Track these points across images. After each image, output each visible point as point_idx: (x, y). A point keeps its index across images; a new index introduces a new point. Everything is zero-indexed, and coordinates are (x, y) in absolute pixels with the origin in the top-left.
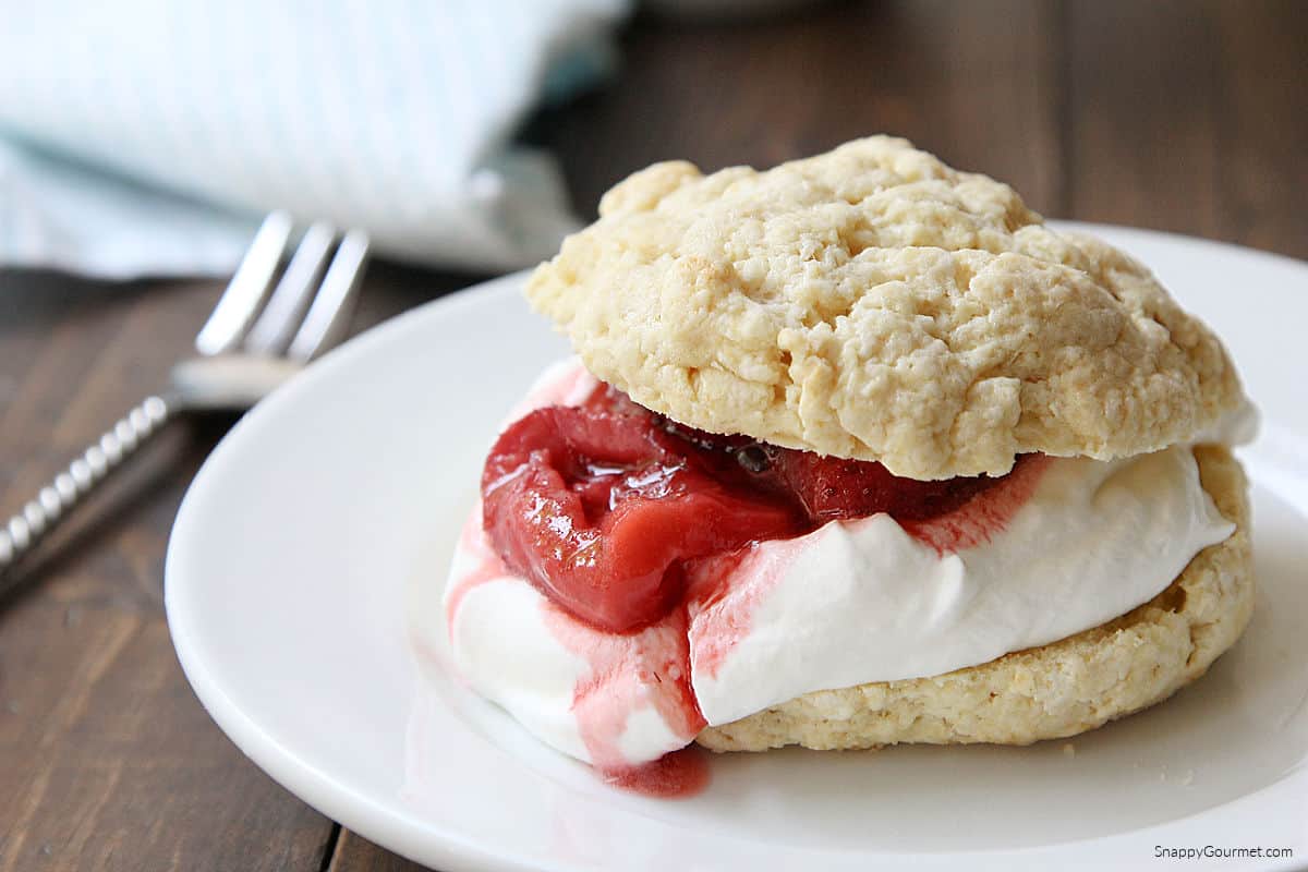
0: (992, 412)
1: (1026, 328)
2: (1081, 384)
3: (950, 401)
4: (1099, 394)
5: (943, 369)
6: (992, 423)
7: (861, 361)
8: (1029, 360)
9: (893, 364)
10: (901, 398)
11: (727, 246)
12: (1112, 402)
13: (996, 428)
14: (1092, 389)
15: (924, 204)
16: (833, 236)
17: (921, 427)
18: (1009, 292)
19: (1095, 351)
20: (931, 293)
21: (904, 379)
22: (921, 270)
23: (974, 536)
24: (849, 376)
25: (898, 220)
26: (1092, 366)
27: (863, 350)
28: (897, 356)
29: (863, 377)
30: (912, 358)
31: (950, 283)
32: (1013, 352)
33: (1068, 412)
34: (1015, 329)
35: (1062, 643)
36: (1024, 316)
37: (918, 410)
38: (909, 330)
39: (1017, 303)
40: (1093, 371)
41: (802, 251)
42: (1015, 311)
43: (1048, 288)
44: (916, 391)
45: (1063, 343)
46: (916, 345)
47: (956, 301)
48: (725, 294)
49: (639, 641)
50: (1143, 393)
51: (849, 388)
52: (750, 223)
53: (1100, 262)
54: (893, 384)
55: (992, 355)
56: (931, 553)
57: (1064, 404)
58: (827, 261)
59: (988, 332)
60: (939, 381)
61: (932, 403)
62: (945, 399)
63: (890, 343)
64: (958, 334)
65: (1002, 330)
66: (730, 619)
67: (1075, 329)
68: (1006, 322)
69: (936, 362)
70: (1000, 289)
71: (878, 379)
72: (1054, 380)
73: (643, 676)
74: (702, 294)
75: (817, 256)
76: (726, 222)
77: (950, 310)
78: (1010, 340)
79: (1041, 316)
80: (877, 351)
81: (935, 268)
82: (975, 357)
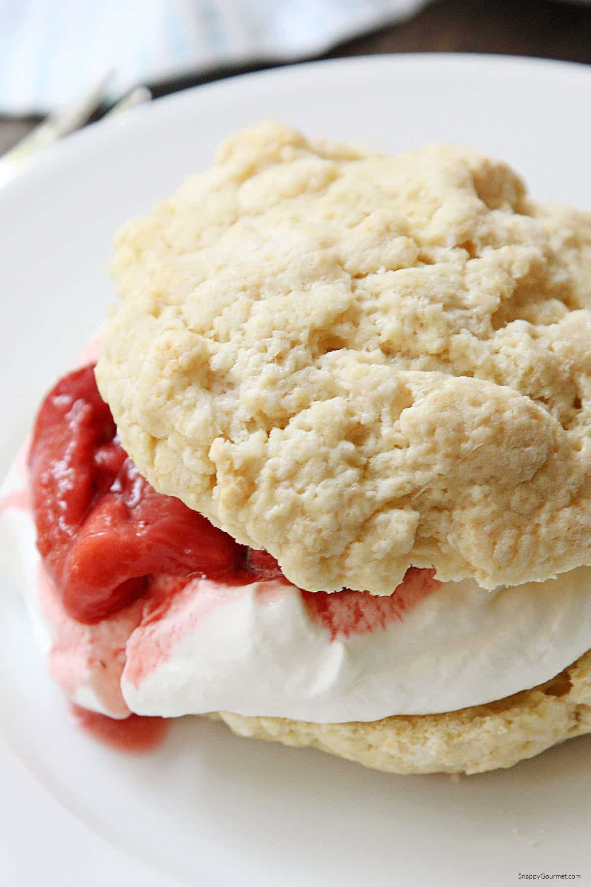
0: (381, 544)
1: (438, 468)
2: (478, 523)
3: (343, 533)
4: (494, 535)
5: (344, 501)
6: (379, 556)
7: (275, 482)
8: (436, 496)
9: (301, 491)
10: (298, 527)
11: (217, 321)
12: (505, 542)
13: (380, 561)
14: (488, 528)
15: (410, 301)
16: (304, 336)
17: (309, 554)
18: (432, 432)
19: (504, 490)
20: (365, 417)
21: (306, 508)
22: (364, 392)
23: (371, 622)
24: (260, 496)
25: (386, 311)
26: (494, 507)
27: (280, 473)
28: (308, 484)
29: (271, 500)
30: (319, 489)
31: (386, 409)
32: (420, 487)
33: (461, 545)
34: (428, 467)
35: (437, 718)
36: (439, 457)
37: (309, 541)
38: (326, 460)
39: (436, 443)
40: (493, 512)
41: (270, 350)
42: (433, 450)
43: (473, 429)
44: (313, 520)
45: (472, 482)
46: (329, 474)
47: (385, 430)
48: (184, 388)
49: (92, 632)
50: (543, 531)
51: (255, 508)
52: (243, 298)
53: (571, 368)
54: (296, 510)
55: (401, 488)
56: (326, 633)
57: (460, 537)
58: (289, 364)
59: (403, 467)
60: (336, 515)
61: (325, 534)
62: (339, 530)
63: (306, 469)
64: (377, 462)
65: (415, 467)
66: (158, 644)
67: (487, 471)
68: (420, 460)
69: (341, 495)
70: (423, 428)
71: (282, 506)
72: (457, 514)
73: (91, 661)
74: (165, 383)
75: (280, 358)
76: (225, 294)
77: (378, 436)
78: (420, 477)
79: (456, 457)
80: (292, 476)
81: (375, 393)
82: (385, 488)
